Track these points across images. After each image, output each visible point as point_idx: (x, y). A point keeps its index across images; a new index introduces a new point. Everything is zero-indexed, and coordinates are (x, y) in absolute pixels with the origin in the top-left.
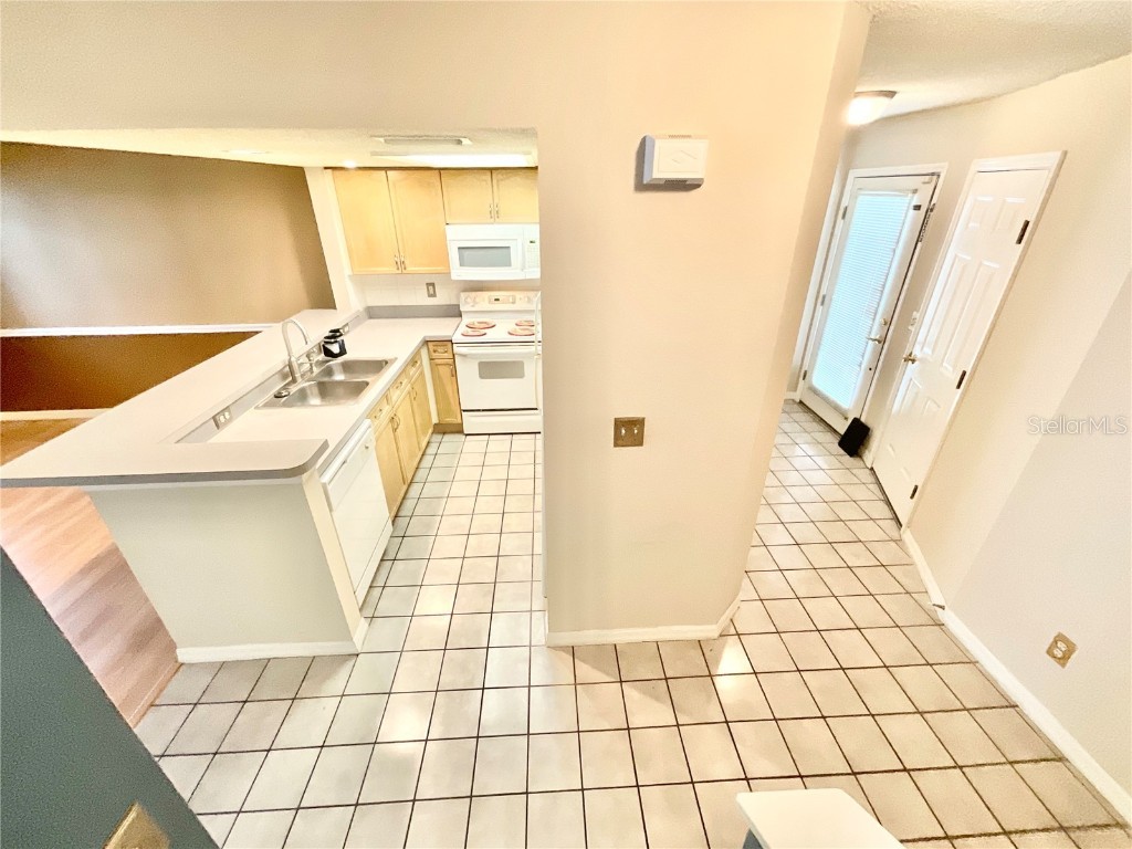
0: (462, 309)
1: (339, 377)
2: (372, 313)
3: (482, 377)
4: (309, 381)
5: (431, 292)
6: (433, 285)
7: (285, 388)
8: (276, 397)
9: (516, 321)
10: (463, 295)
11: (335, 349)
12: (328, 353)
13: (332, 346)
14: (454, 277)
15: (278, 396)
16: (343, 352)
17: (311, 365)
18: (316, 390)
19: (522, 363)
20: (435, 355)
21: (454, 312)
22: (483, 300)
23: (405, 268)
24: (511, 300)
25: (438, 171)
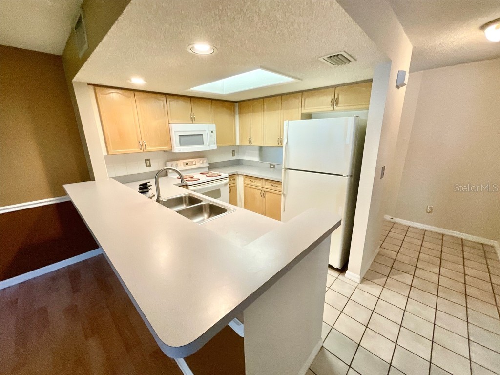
5: (148, 164)
6: (149, 160)
10: (169, 163)
19: (219, 190)
22: (181, 165)
23: (145, 149)
24: (194, 163)
25: (165, 96)
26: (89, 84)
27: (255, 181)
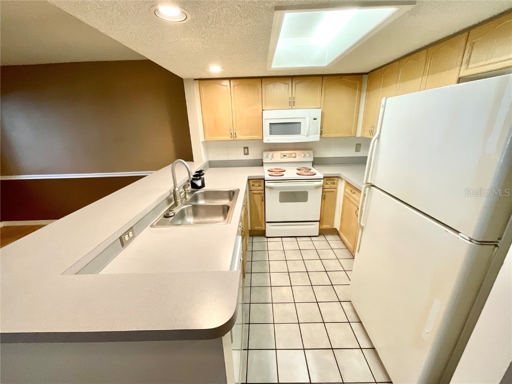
0: (264, 162)
1: (201, 202)
2: (212, 164)
3: (281, 201)
4: (185, 204)
5: (246, 152)
6: (247, 148)
7: (170, 210)
8: (165, 217)
9: (297, 168)
10: (265, 154)
11: (199, 183)
12: (194, 186)
13: (196, 182)
14: (265, 141)
15: (166, 216)
16: (203, 185)
17: (185, 193)
18: (191, 211)
19: (307, 192)
20: (253, 188)
21: (260, 163)
22: (277, 156)
23: (236, 137)
24: (294, 155)
25: (260, 79)
26: (195, 79)
27: (355, 192)
